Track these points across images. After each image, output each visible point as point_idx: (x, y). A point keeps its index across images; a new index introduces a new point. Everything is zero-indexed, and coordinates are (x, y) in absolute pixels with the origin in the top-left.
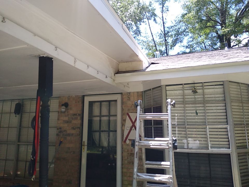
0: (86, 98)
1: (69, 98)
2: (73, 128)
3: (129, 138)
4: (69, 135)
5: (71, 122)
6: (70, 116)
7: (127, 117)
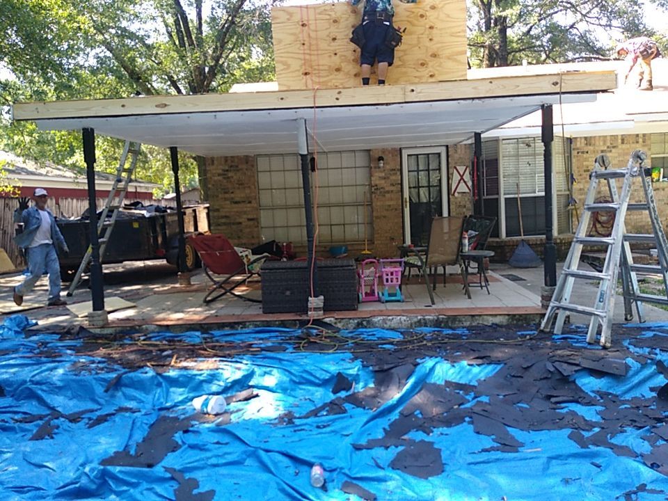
0: (403, 151)
1: (384, 151)
2: (392, 185)
3: (458, 190)
4: (388, 192)
5: (388, 178)
6: (386, 172)
7: (455, 170)
